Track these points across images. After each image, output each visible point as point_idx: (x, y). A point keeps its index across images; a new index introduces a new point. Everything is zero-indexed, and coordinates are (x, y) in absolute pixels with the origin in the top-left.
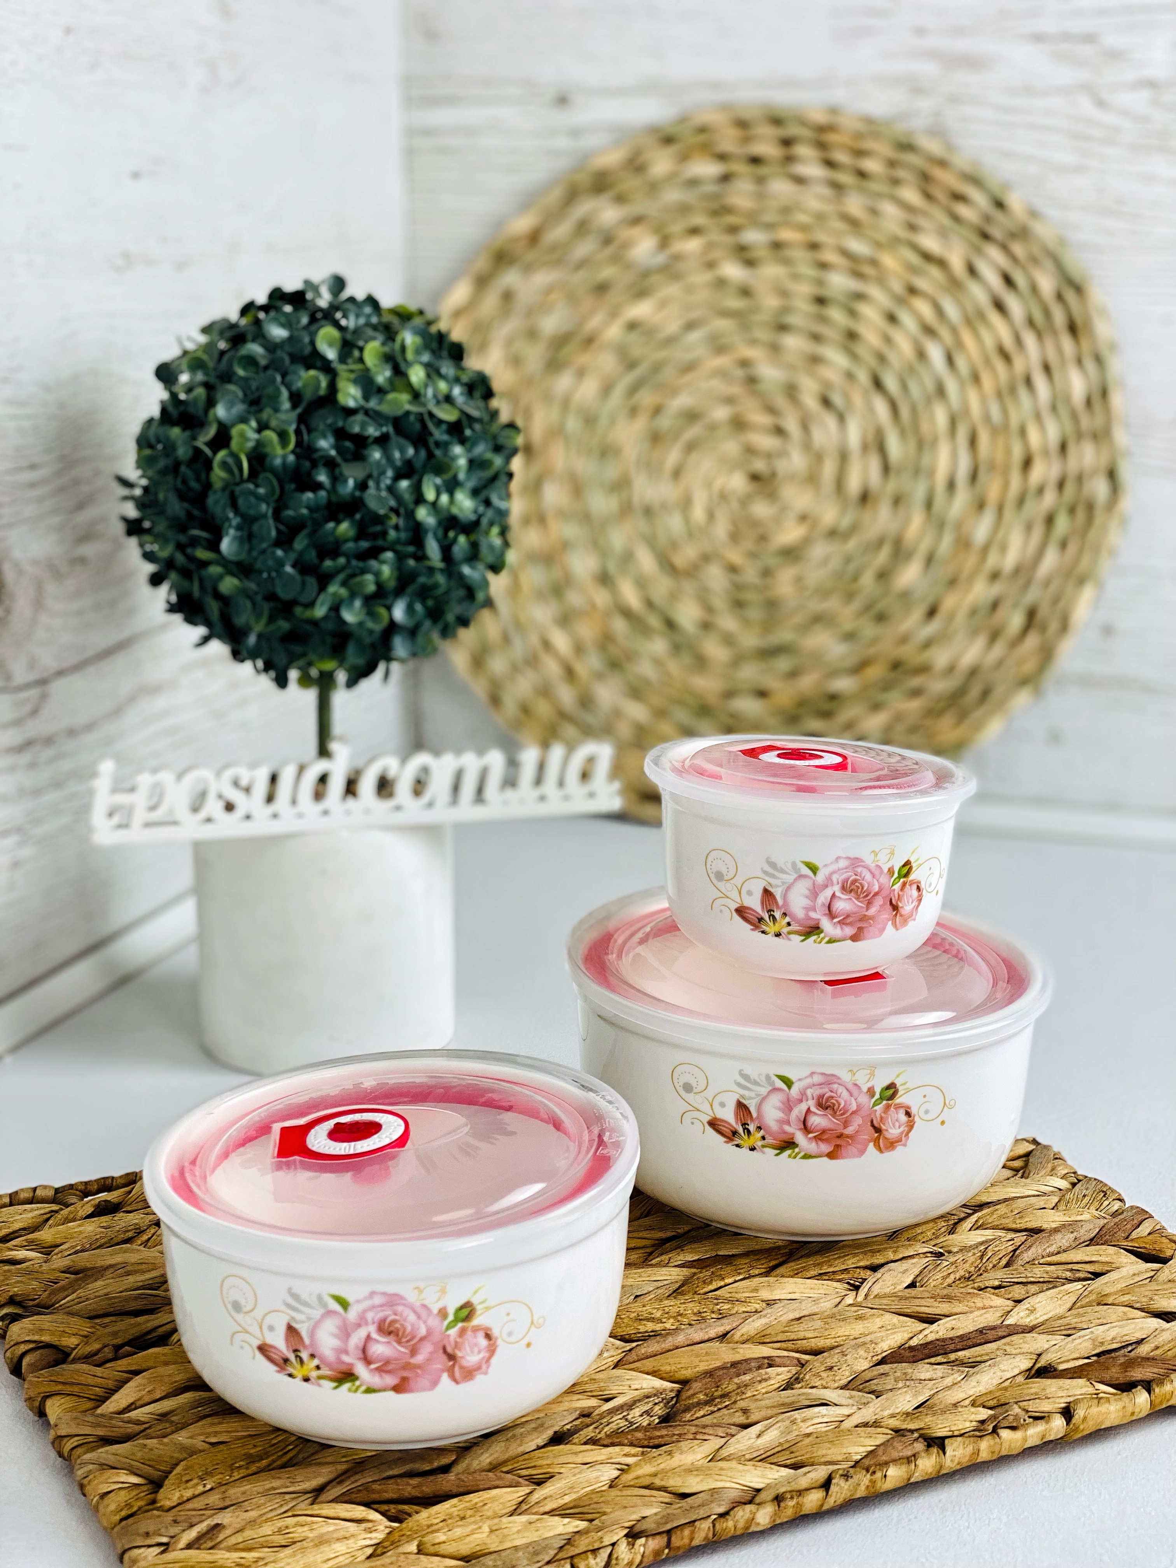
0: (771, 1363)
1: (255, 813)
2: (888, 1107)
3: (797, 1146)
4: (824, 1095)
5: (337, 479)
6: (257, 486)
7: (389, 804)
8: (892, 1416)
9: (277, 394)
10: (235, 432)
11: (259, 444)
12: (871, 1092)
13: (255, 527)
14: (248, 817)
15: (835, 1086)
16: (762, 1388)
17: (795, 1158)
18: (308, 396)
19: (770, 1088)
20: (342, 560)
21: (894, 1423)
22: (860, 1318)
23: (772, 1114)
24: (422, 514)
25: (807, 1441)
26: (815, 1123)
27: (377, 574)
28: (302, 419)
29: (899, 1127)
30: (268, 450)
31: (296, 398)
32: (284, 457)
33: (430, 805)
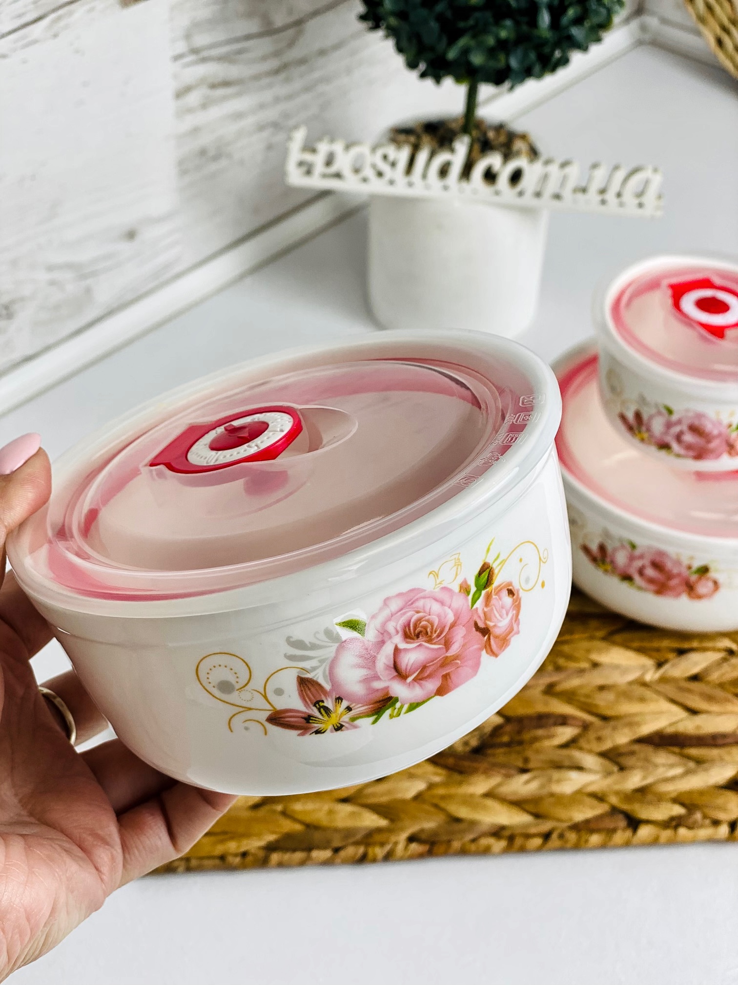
0: (564, 720)
1: (396, 180)
2: (700, 578)
3: (634, 581)
4: (656, 560)
7: (492, 189)
12: (689, 568)
14: (392, 182)
15: (665, 558)
17: (631, 586)
19: (621, 546)
26: (648, 573)
27: (497, 35)
29: (707, 589)
33: (521, 194)
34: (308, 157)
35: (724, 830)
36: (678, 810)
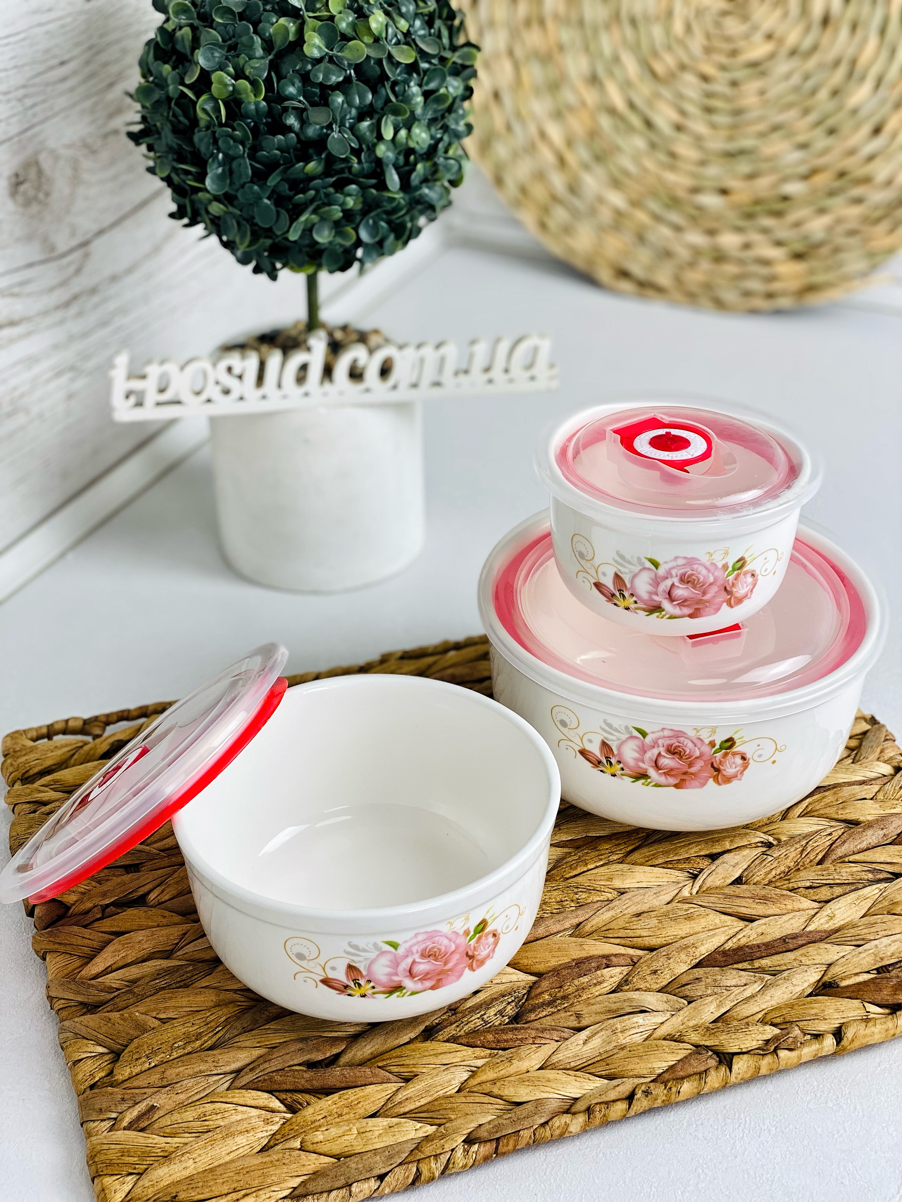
0: (607, 961)
1: (246, 395)
2: (726, 755)
3: (650, 777)
4: (672, 745)
5: (304, 122)
6: (234, 129)
7: (360, 387)
8: (695, 1028)
9: (251, 42)
10: (214, 77)
11: (235, 90)
12: (712, 744)
13: (235, 164)
14: (241, 398)
15: (682, 739)
16: (596, 990)
17: (647, 785)
18: (278, 43)
19: (628, 736)
20: (312, 193)
21: (695, 1038)
22: (689, 918)
23: (630, 753)
24: (382, 150)
25: (622, 1054)
26: (665, 763)
27: (342, 205)
28: (274, 66)
29: (736, 768)
30: (243, 96)
31: (268, 45)
32: (257, 104)
33: (395, 387)
34: (137, 385)
35: (829, 1042)
36: (771, 1032)
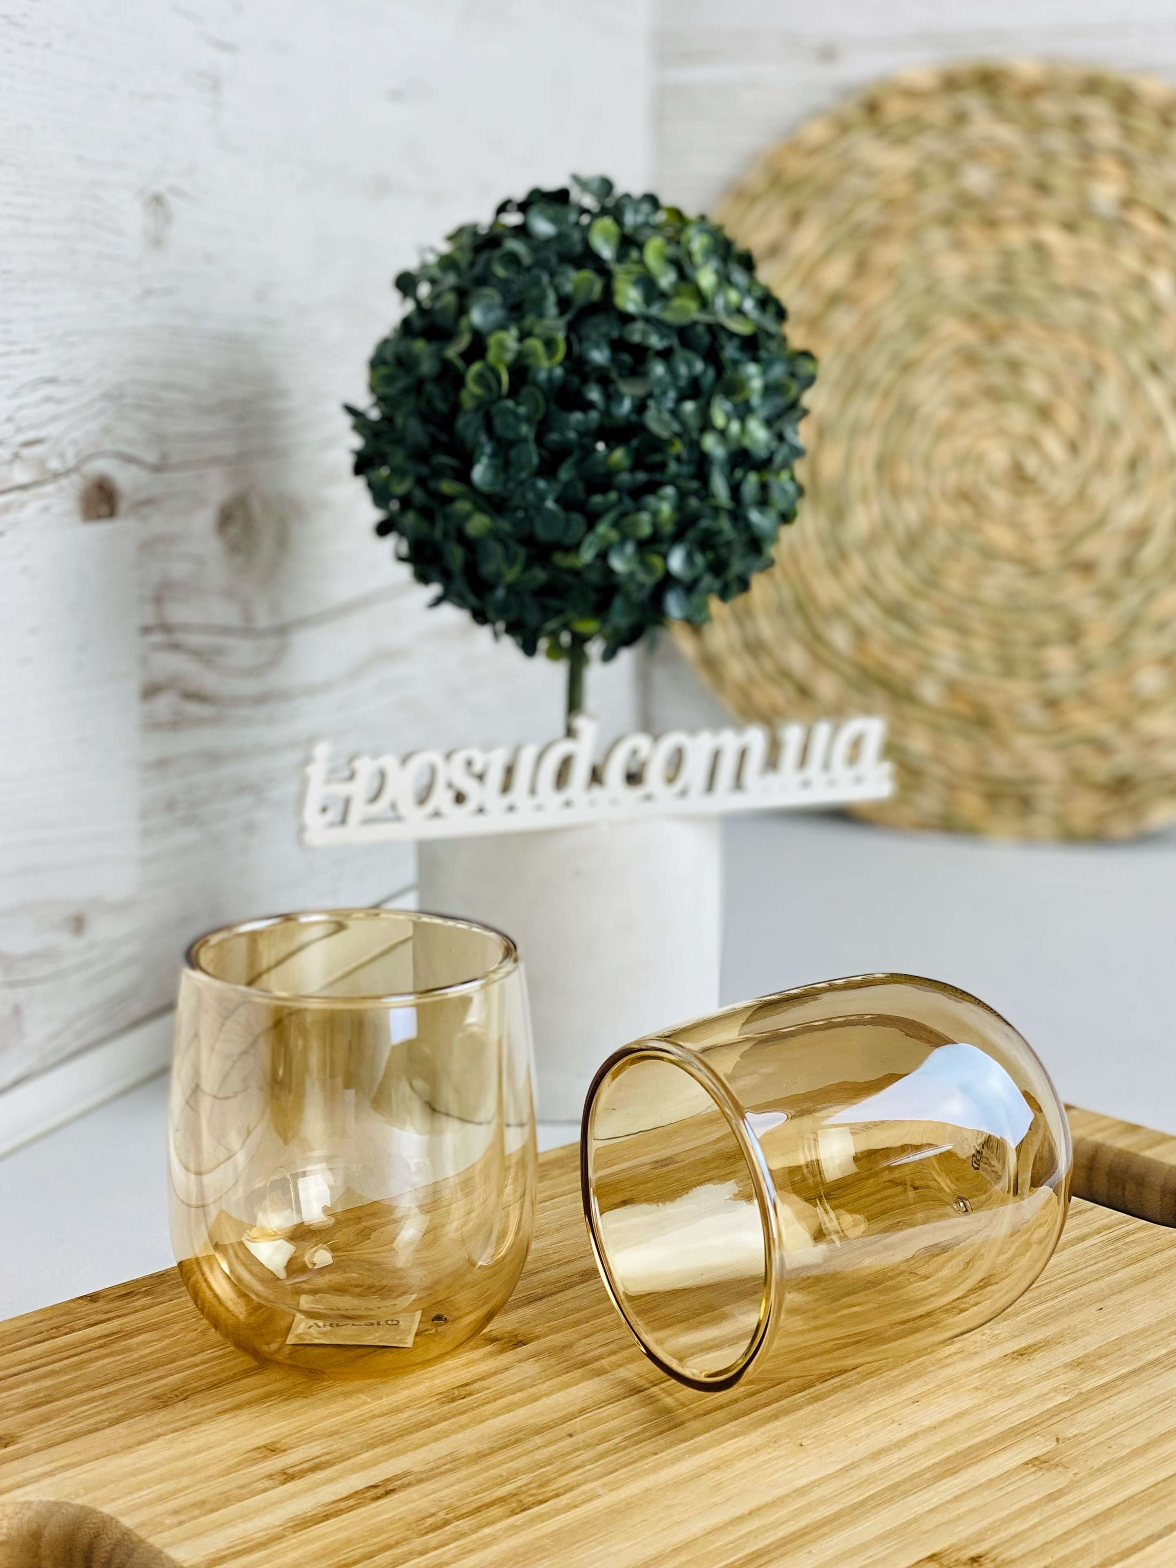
5: (611, 396)
6: (518, 404)
9: (543, 298)
10: (492, 341)
11: (521, 356)
13: (513, 453)
18: (580, 301)
20: (613, 496)
24: (710, 443)
27: (655, 514)
30: (530, 361)
31: (564, 303)
32: (550, 371)
